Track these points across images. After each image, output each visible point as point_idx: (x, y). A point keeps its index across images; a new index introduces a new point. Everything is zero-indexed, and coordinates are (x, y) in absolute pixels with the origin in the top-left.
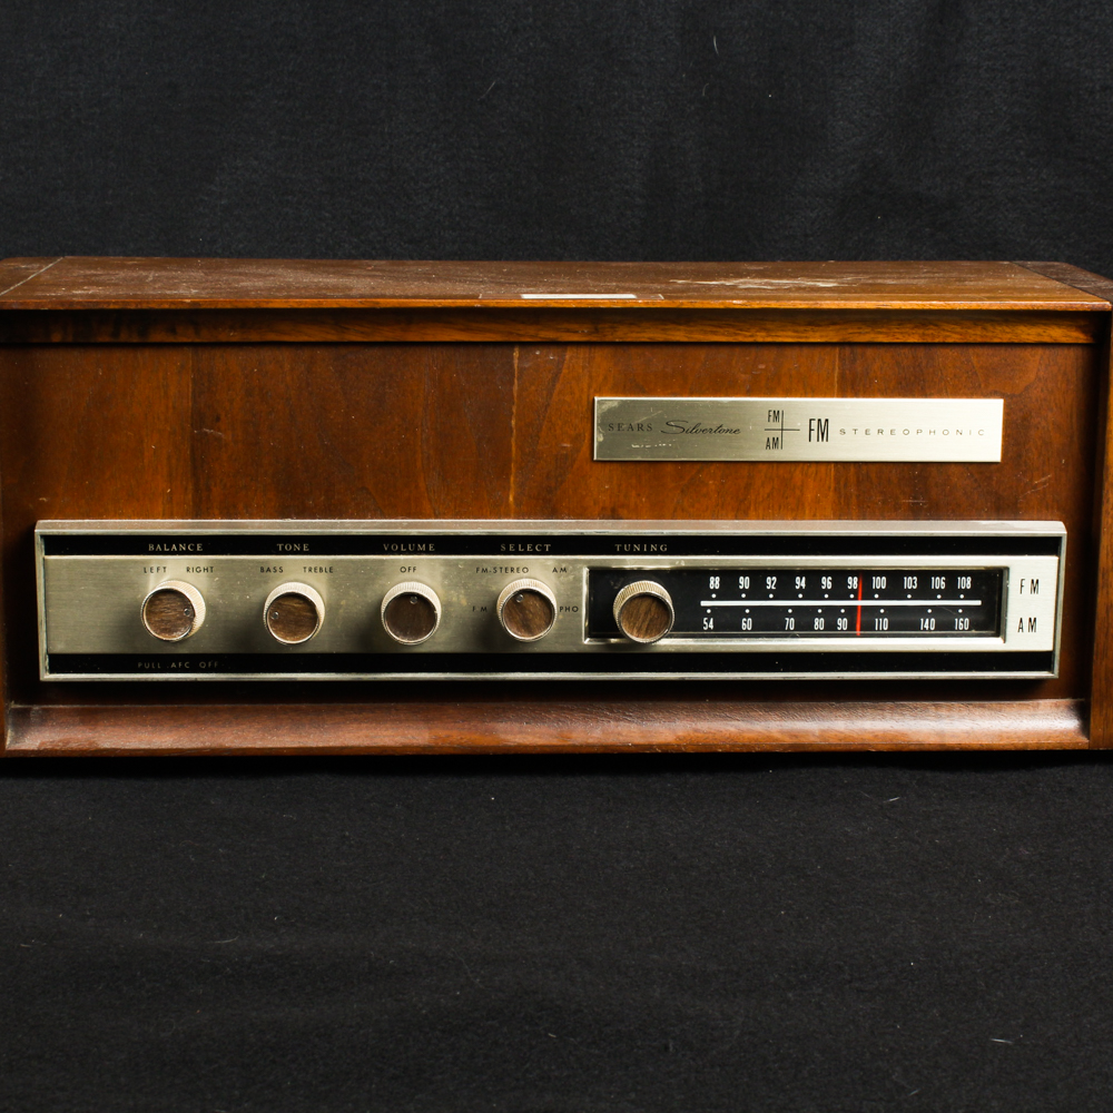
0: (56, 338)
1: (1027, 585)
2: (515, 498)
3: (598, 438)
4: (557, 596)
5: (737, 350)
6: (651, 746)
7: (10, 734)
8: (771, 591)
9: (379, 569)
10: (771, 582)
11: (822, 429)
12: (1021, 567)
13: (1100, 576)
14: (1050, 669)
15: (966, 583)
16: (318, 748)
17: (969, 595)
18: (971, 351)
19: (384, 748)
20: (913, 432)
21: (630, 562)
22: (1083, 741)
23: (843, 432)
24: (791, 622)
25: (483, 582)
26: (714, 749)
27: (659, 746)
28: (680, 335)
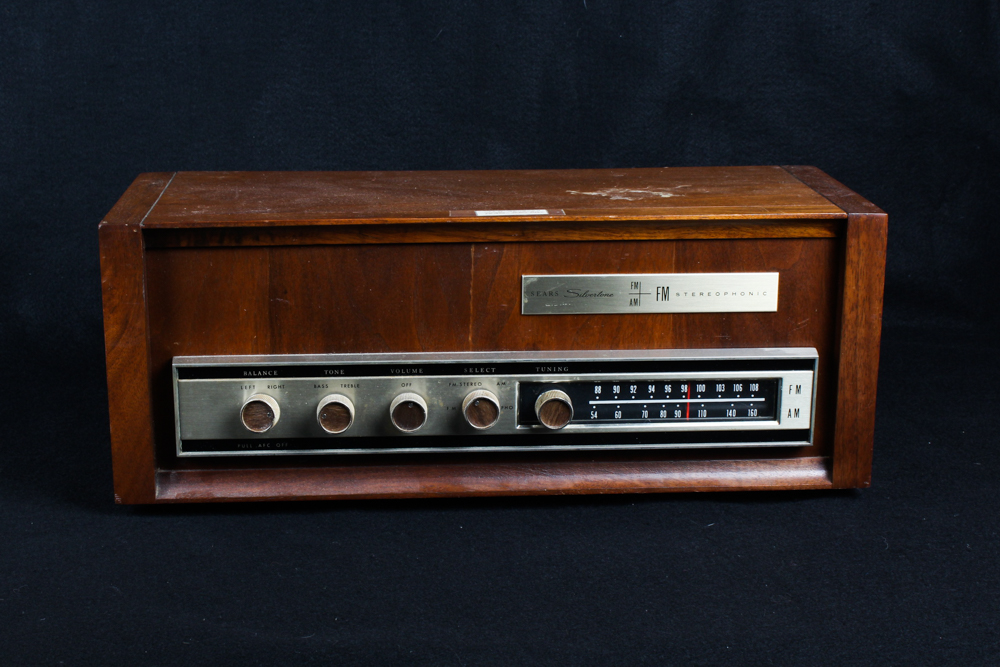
0: (184, 244)
1: (794, 389)
2: (472, 339)
3: (524, 301)
4: (500, 400)
5: (612, 245)
6: (558, 491)
7: (158, 489)
8: (633, 394)
9: (388, 385)
10: (633, 389)
11: (665, 293)
12: (789, 377)
13: (839, 382)
14: (808, 440)
15: (755, 387)
16: (351, 495)
17: (757, 395)
18: (759, 243)
19: (392, 495)
20: (722, 294)
21: (545, 378)
22: (828, 483)
23: (678, 294)
24: (645, 413)
25: (453, 392)
26: (598, 492)
27: (564, 491)
28: (576, 236)
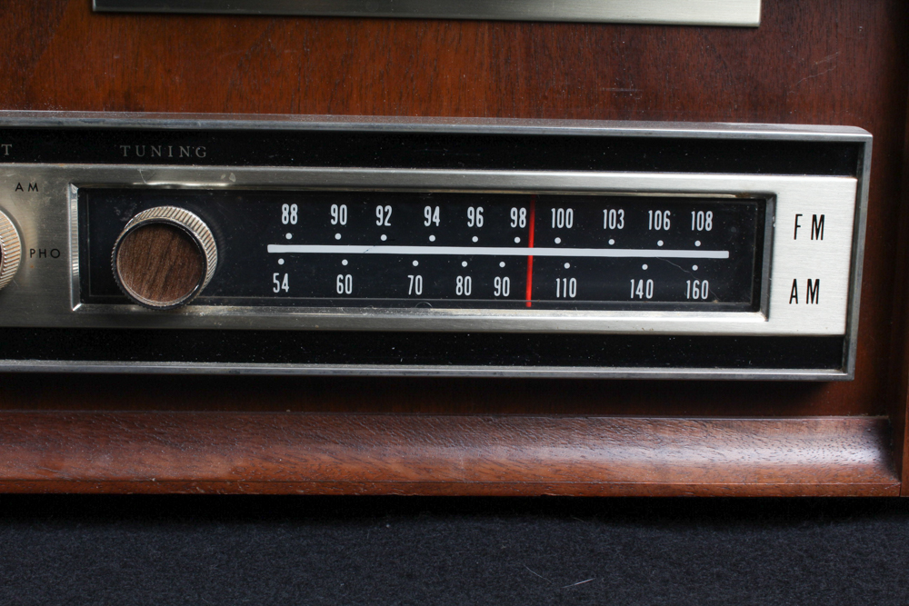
1: (806, 224)
6: (187, 482)
8: (383, 229)
10: (383, 214)
12: (795, 195)
14: (838, 363)
15: (704, 221)
17: (710, 241)
24: (417, 283)
26: (290, 490)
27: (201, 482)
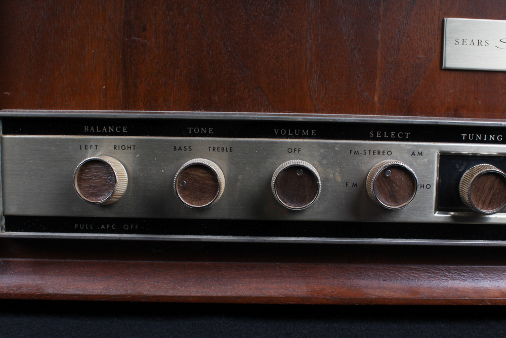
2: (379, 99)
3: (446, 50)
9: (270, 150)
16: (217, 297)
19: (271, 298)
25: (355, 162)
